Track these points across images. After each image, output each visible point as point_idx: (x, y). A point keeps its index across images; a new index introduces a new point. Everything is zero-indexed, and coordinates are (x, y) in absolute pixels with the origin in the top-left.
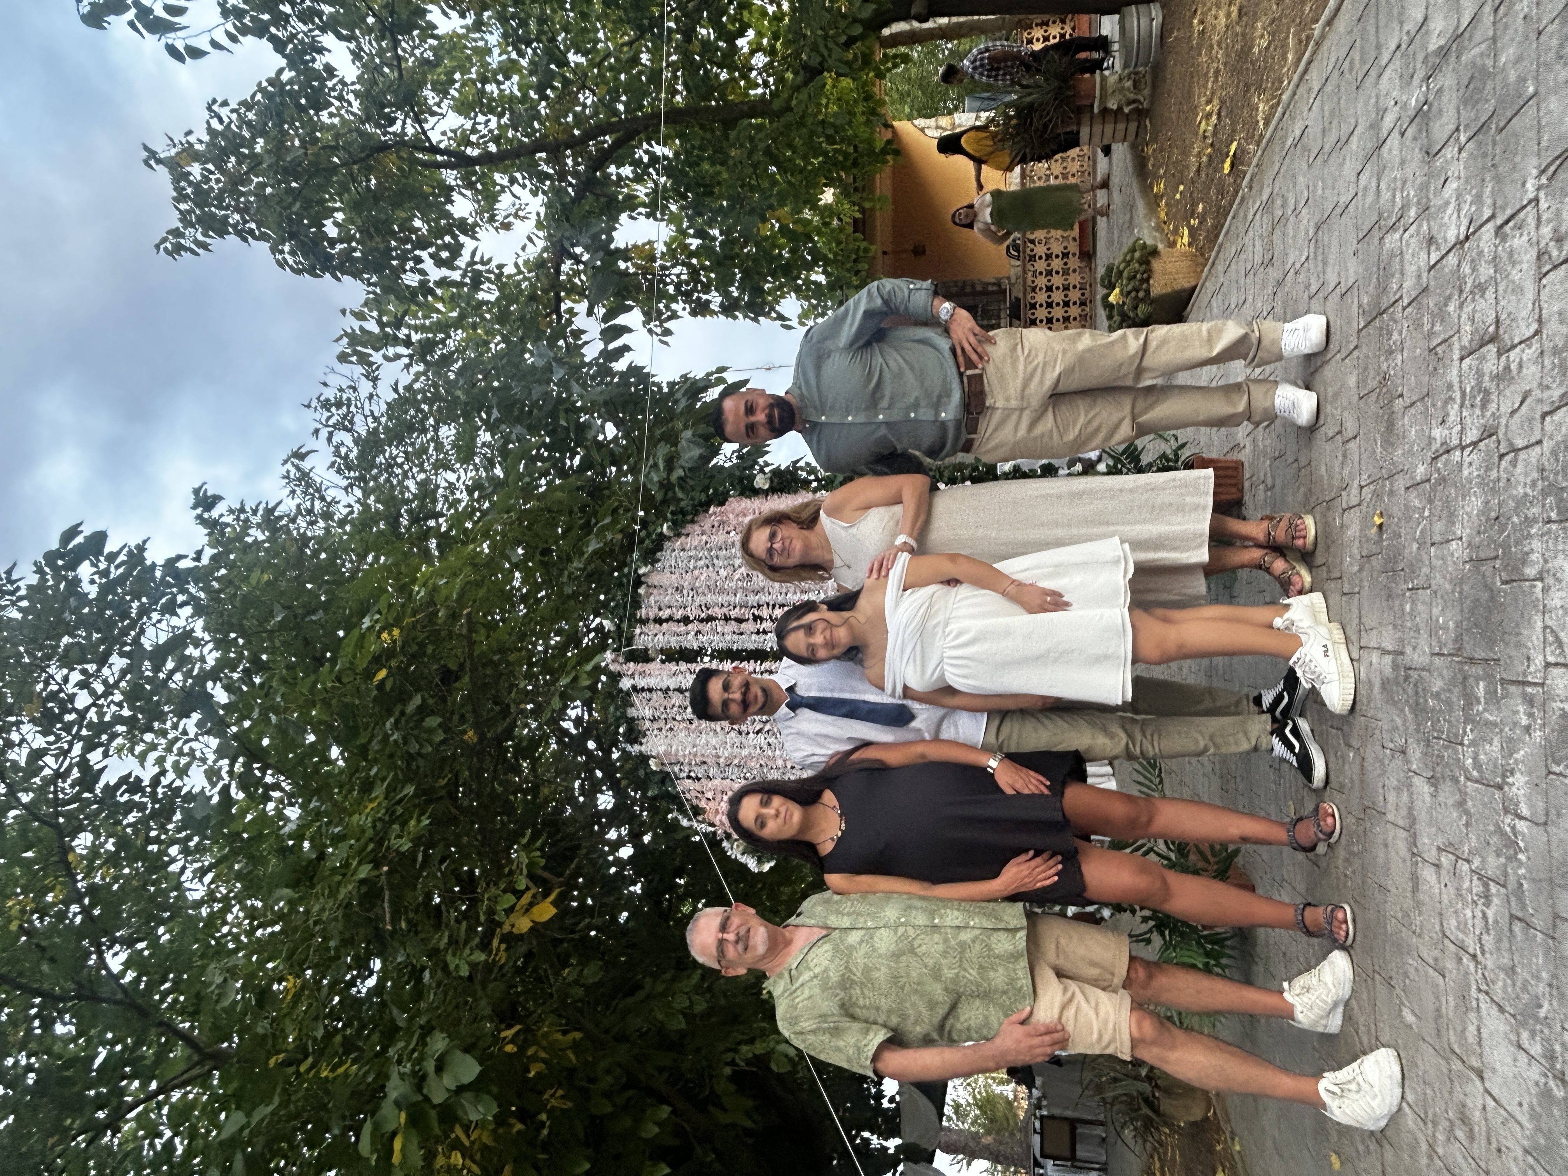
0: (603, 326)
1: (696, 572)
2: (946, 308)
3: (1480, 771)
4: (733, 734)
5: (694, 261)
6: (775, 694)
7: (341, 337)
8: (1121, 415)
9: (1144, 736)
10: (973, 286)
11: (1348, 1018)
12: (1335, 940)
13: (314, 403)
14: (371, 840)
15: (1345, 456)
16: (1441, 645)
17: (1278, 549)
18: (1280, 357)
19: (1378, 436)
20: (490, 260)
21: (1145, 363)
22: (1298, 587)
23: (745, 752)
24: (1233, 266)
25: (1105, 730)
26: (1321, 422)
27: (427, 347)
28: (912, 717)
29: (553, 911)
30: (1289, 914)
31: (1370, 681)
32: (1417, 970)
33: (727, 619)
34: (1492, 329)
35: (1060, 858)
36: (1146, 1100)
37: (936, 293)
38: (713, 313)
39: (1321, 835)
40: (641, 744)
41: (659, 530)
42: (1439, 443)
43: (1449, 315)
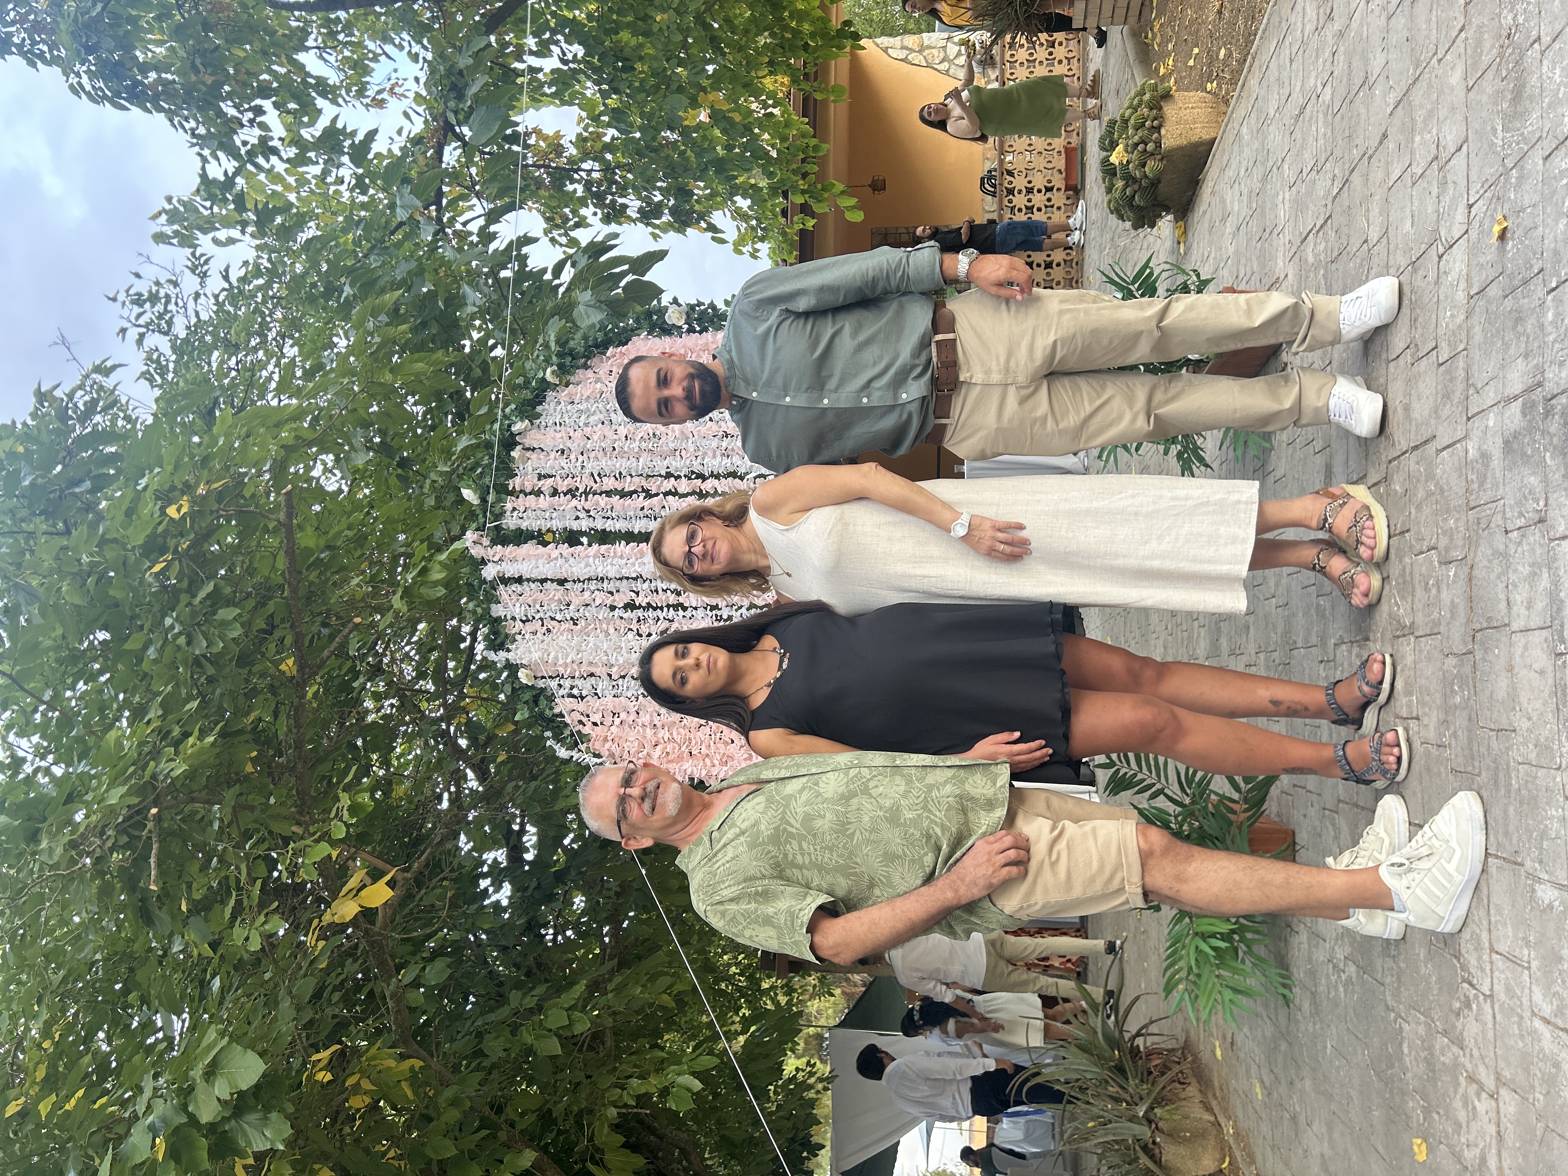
7: (160, 213)
13: (122, 297)
19: (1498, 121)
20: (354, 132)
29: (388, 893)
36: (1145, 1148)
38: (630, 220)
40: (508, 650)
41: (540, 375)
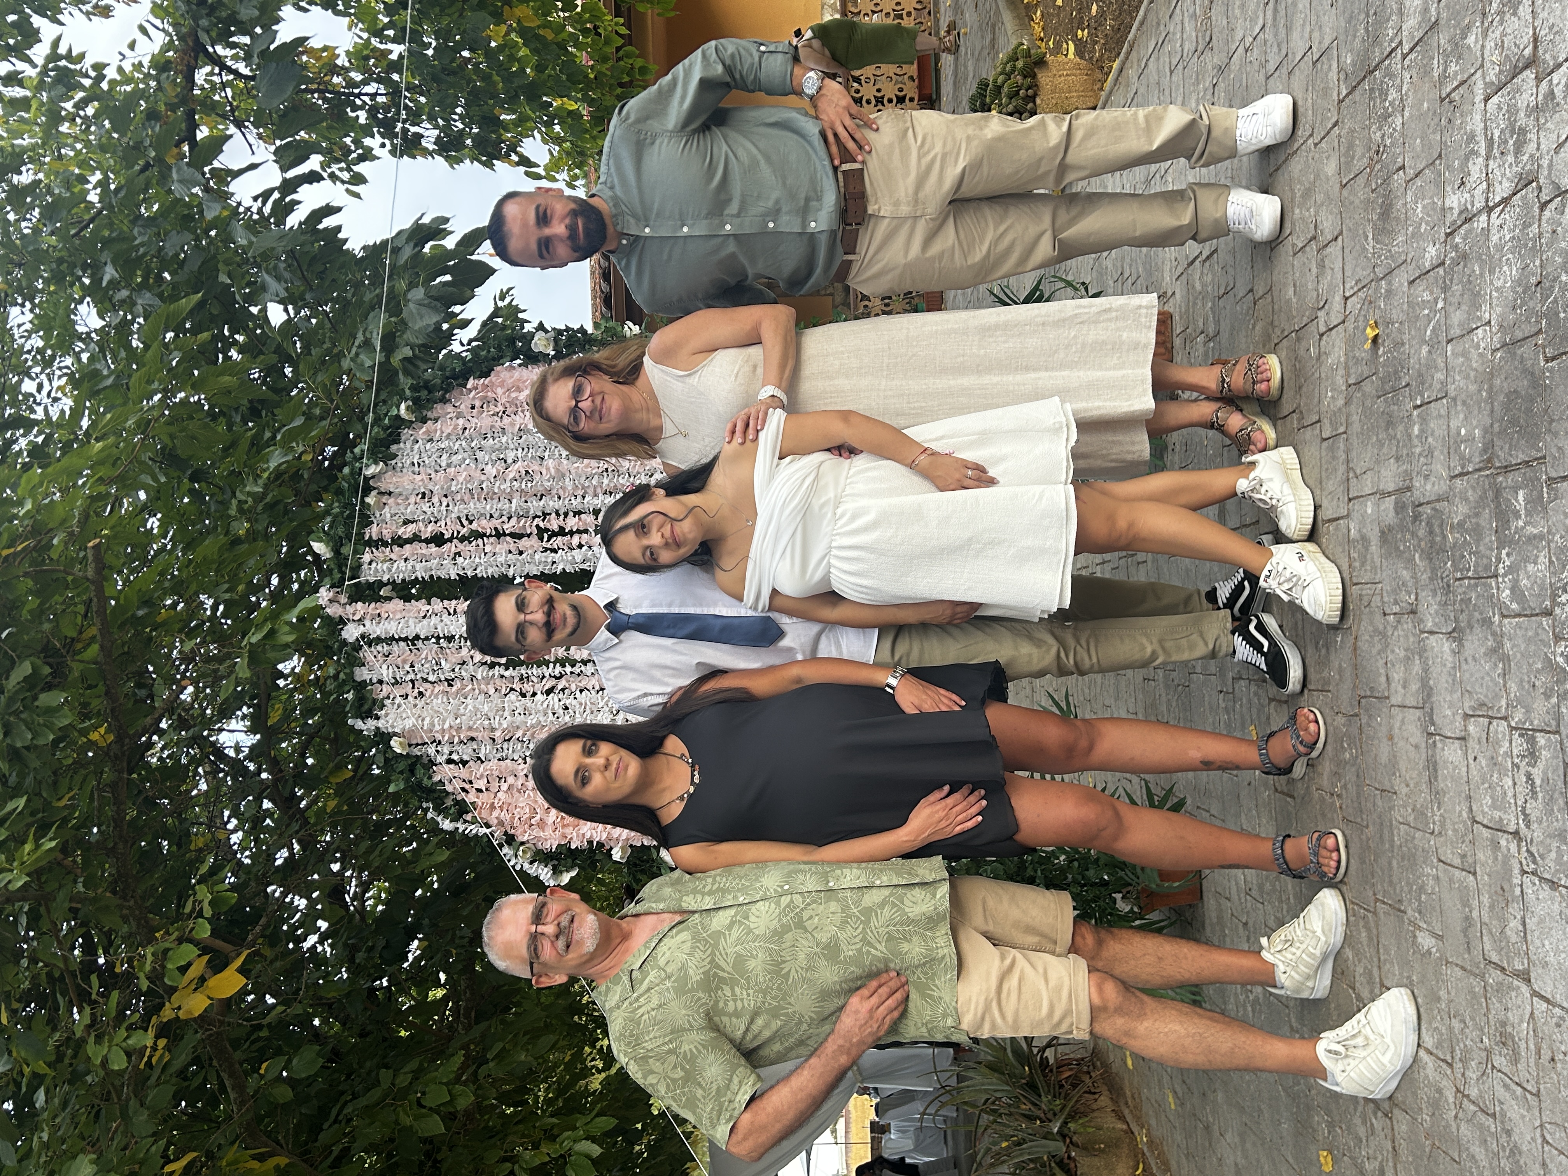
1: (452, 470)
2: (810, 79)
3: (1521, 600)
4: (513, 696)
6: (591, 613)
8: (1039, 229)
9: (1078, 642)
12: (1324, 876)
15: (1321, 266)
16: (1466, 462)
17: (1234, 400)
18: (1233, 154)
19: (1369, 229)
21: (1071, 158)
22: (1260, 445)
23: (531, 721)
24: (1151, 64)
25: (1030, 638)
26: (1288, 230)
28: (781, 634)
29: (239, 979)
30: (1266, 849)
32: (1437, 878)
33: (499, 534)
34: (1528, 52)
35: (983, 792)
36: (1060, 1164)
38: (426, 153)
39: (1301, 749)
40: (377, 718)
41: (393, 414)
42: (1456, 212)
43: (1469, 47)
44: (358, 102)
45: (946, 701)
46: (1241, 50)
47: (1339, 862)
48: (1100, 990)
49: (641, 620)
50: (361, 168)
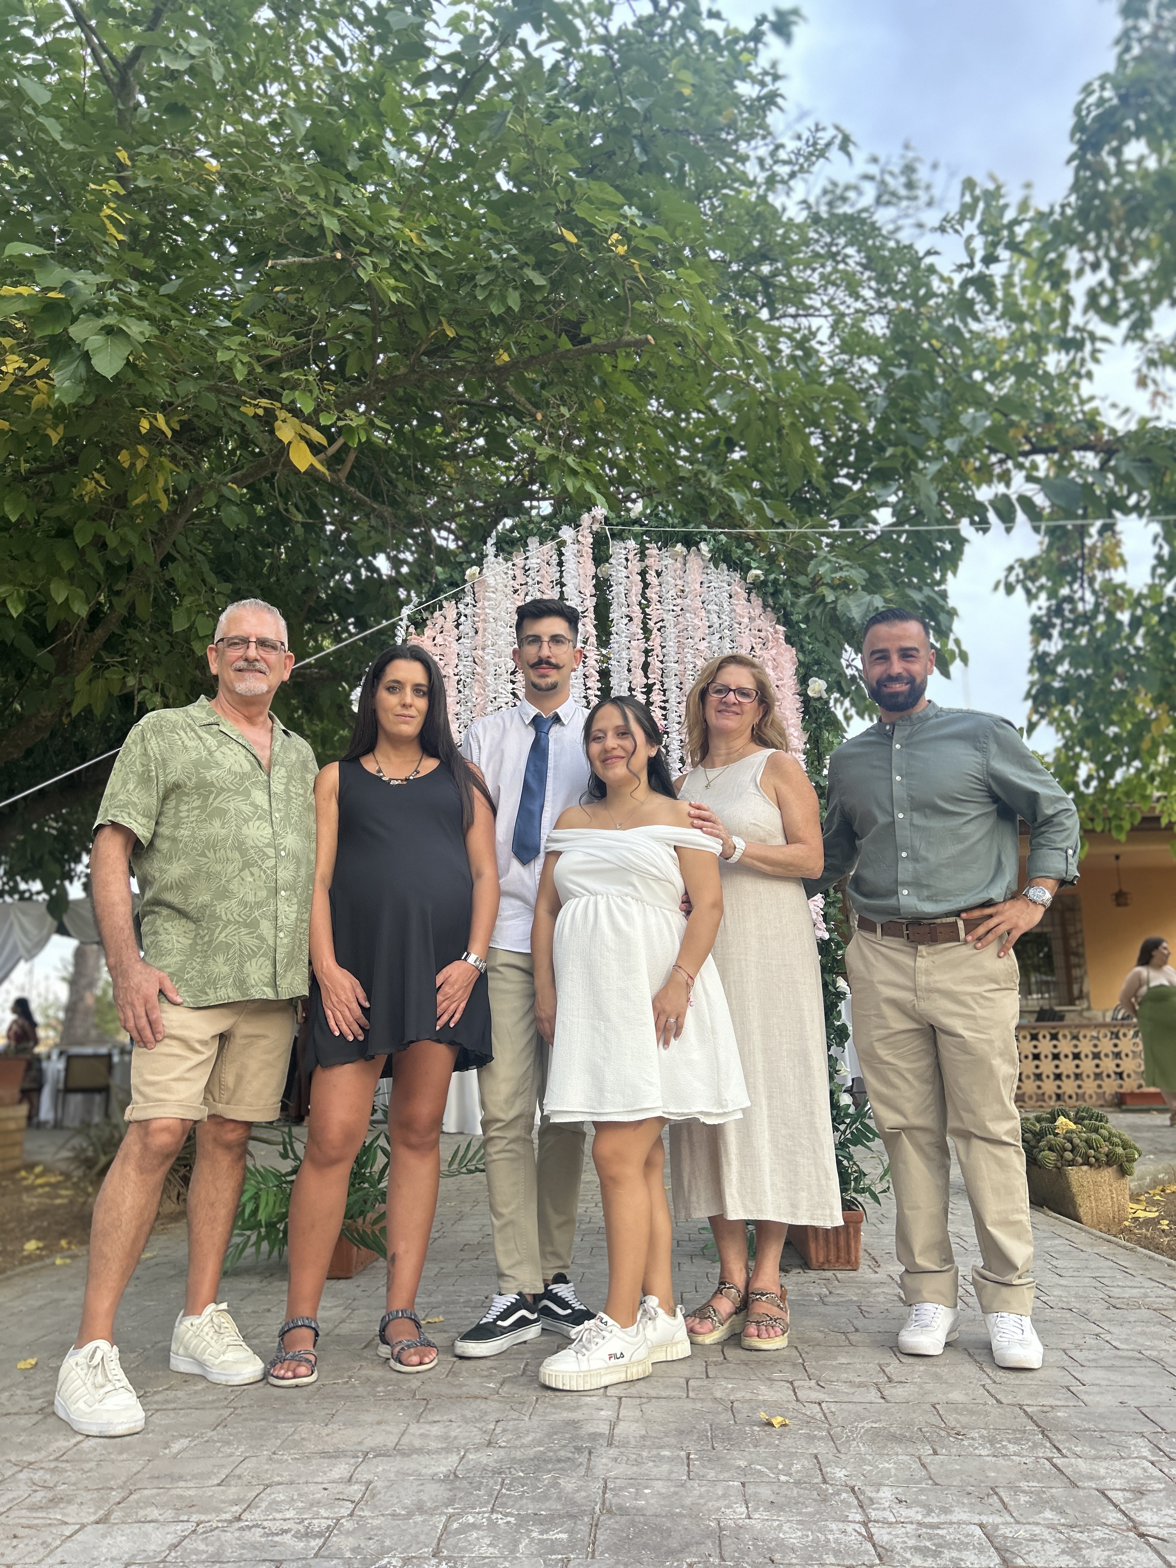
0: (1014, 497)
1: (703, 613)
2: (1043, 894)
3: (458, 1532)
5: (1101, 618)
6: (550, 700)
7: (994, 180)
8: (910, 1113)
9: (512, 1141)
10: (1079, 966)
11: (187, 1378)
12: (273, 1364)
13: (910, 154)
14: (371, 234)
15: (861, 1385)
16: (616, 1492)
17: (744, 1306)
18: (986, 1310)
19: (883, 1424)
20: (1096, 361)
21: (977, 1143)
22: (698, 1328)
23: (490, 679)
25: (516, 1094)
26: (905, 1360)
27: (983, 283)
28: (525, 862)
29: (304, 469)
30: (306, 1312)
31: (579, 1407)
32: (230, 1455)
33: (647, 652)
35: (361, 1038)
37: (1062, 882)
38: (1036, 643)
39: (397, 1349)
40: (496, 556)
41: (754, 565)
42: (873, 1495)
43: (1040, 1512)
44: (1076, 586)
45: (453, 1007)
46: (1099, 1330)
47: (283, 1378)
48: (166, 1129)
49: (543, 743)
50: (1019, 592)
